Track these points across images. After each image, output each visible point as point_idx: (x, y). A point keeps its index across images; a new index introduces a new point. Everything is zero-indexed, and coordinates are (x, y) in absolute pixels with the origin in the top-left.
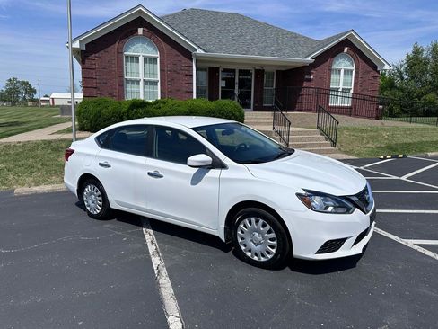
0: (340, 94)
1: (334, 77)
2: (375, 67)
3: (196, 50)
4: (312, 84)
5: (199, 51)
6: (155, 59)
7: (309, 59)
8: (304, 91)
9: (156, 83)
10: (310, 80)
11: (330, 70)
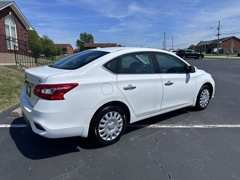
2: (25, 28)
11: (4, 25)
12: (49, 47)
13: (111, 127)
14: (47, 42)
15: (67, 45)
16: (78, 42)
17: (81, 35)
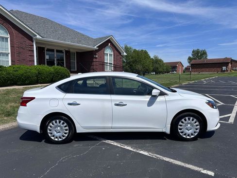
0: (108, 64)
1: (105, 57)
2: (120, 53)
3: (36, 36)
4: (97, 60)
5: (38, 36)
6: (7, 39)
7: (95, 47)
8: (94, 63)
9: (7, 55)
10: (96, 58)
11: (104, 53)
12: (157, 66)
13: (58, 131)
14: (157, 61)
15: (177, 63)
16: (190, 59)
17: (193, 52)
